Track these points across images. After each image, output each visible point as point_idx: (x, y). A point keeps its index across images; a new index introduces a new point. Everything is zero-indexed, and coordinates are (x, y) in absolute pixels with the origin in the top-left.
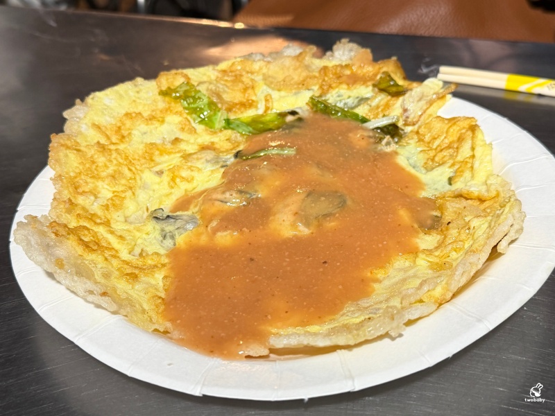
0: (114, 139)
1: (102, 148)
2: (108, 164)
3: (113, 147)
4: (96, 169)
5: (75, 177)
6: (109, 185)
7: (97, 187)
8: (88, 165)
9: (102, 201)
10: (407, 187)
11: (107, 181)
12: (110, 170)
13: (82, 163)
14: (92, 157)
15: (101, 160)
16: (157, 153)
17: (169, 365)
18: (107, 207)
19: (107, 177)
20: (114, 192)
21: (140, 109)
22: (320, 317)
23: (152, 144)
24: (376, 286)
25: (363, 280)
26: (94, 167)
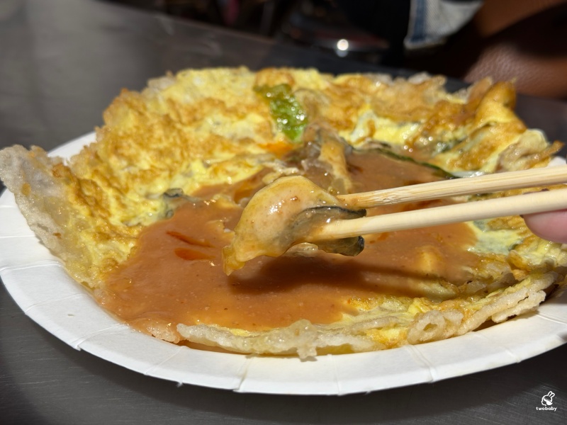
0: (185, 119)
1: (168, 122)
2: (163, 138)
3: (179, 126)
4: (148, 139)
5: (122, 138)
6: (151, 157)
7: (138, 154)
8: (142, 132)
9: (133, 170)
10: (449, 237)
11: (152, 153)
12: (161, 146)
13: (137, 128)
14: (152, 126)
15: (159, 132)
16: (219, 147)
17: (69, 315)
18: (134, 177)
19: (155, 150)
20: (152, 166)
21: (226, 98)
22: (254, 325)
23: (218, 137)
24: (346, 316)
25: (333, 306)
26: (147, 135)
